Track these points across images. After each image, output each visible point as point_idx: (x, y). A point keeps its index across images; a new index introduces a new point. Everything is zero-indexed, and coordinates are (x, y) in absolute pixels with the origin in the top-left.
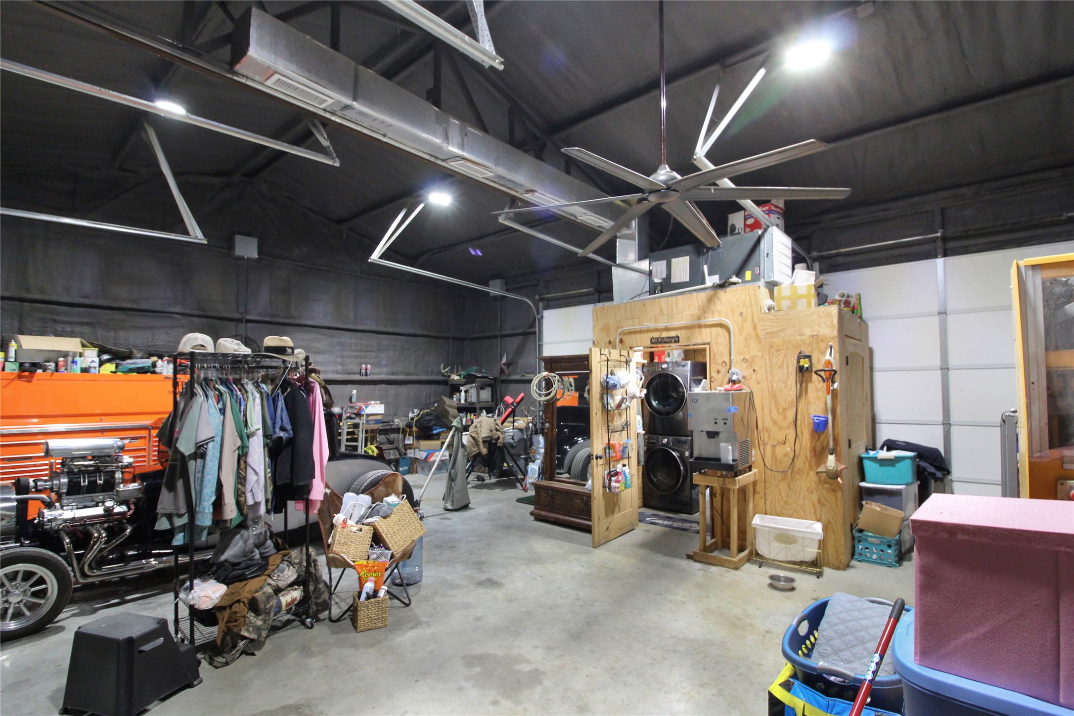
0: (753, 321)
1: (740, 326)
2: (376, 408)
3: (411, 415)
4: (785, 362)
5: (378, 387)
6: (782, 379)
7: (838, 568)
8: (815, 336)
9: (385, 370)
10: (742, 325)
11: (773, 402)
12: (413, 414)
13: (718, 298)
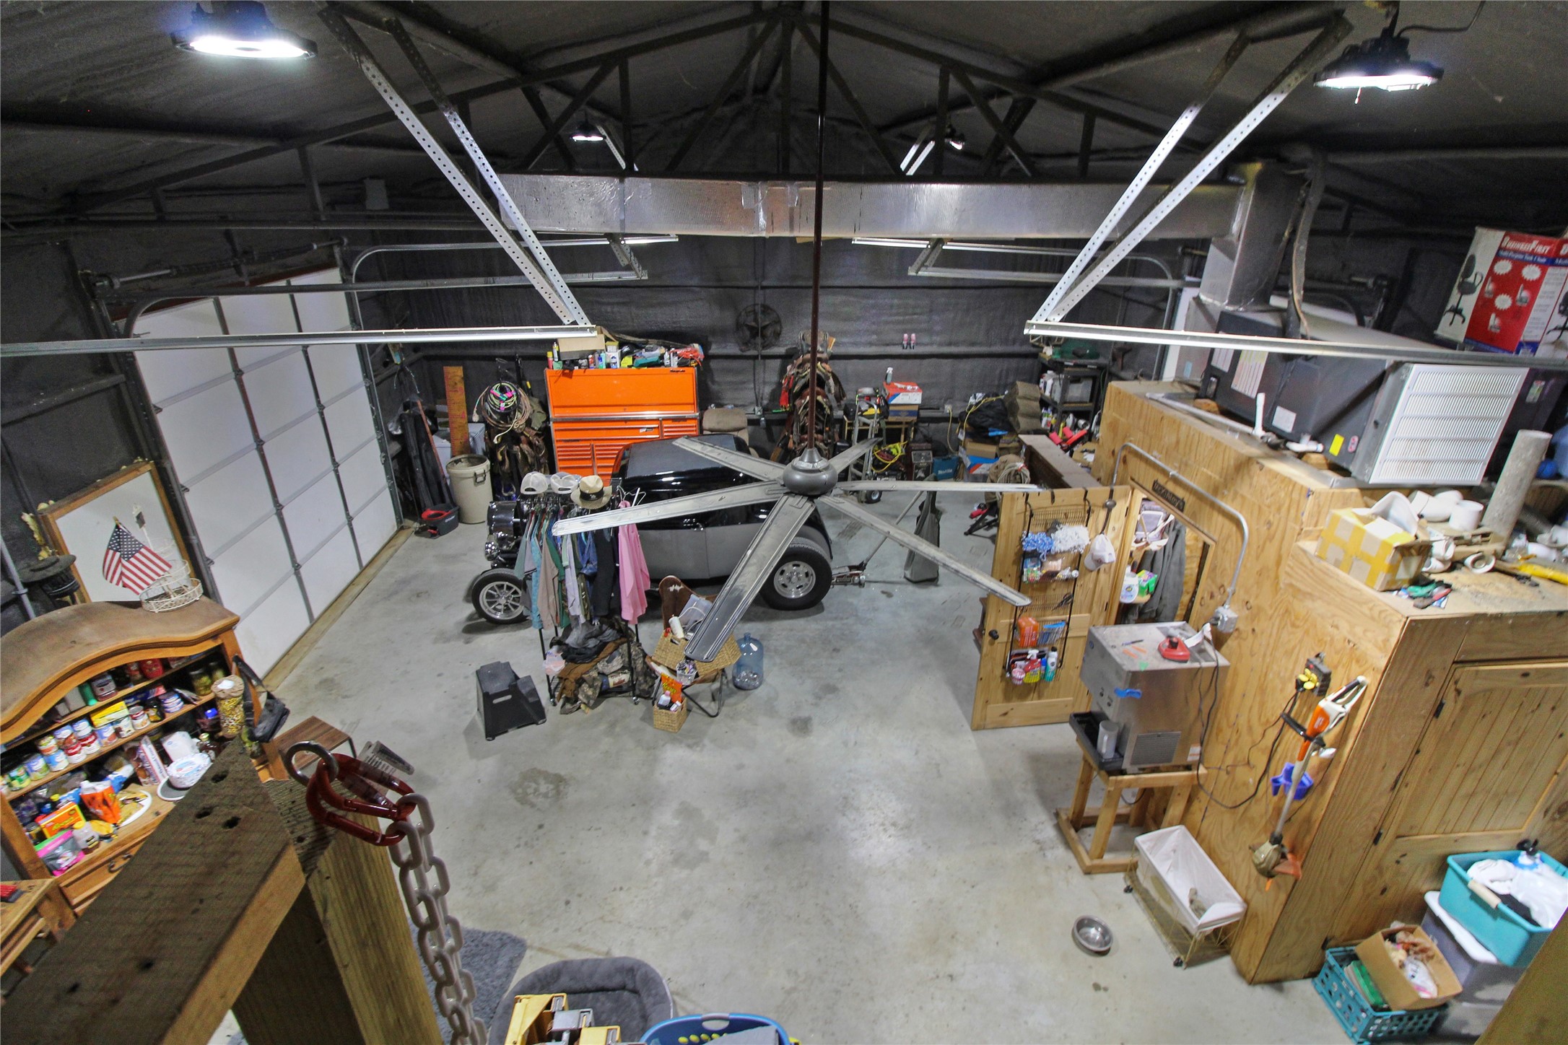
0: (1280, 549)
1: (1261, 543)
2: (911, 397)
3: (972, 400)
4: (1296, 651)
5: (926, 361)
6: (1282, 674)
7: (1241, 973)
8: (1351, 645)
9: (937, 339)
10: (1264, 543)
11: (1258, 699)
12: (977, 398)
13: (1249, 471)
